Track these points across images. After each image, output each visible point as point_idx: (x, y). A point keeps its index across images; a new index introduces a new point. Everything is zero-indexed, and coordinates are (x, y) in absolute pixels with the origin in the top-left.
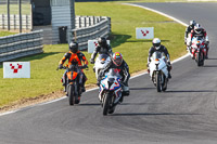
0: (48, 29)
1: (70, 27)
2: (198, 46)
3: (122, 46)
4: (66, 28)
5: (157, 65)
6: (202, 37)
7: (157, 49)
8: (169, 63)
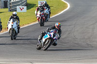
1: (9, 1)
2: (40, 15)
5: (12, 26)
6: (42, 11)
7: (15, 17)
8: (19, 25)
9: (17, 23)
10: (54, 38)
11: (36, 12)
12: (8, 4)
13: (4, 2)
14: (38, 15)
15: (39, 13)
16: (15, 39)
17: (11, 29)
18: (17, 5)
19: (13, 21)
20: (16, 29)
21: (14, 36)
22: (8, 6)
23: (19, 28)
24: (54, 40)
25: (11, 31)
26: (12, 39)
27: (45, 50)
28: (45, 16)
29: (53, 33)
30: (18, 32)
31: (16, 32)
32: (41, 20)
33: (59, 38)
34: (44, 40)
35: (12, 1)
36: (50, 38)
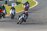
0: (3, 1)
1: (8, 1)
2: (25, 7)
3: (19, 5)
4: (7, 1)
5: (12, 12)
6: (26, 5)
7: (13, 8)
8: (15, 12)
9: (14, 11)
10: (24, 18)
11: (23, 6)
12: (8, 2)
13: (6, 1)
14: (24, 7)
15: (24, 6)
16: (13, 18)
17: (11, 14)
18: (12, 3)
19: (12, 10)
20: (14, 14)
21: (13, 17)
22: (8, 3)
23: (15, 13)
24: (24, 19)
25: (11, 15)
26: (12, 19)
27: (20, 24)
28: (27, 8)
29: (24, 16)
30: (15, 15)
31: (13, 15)
32: (25, 9)
33: (27, 18)
34: (20, 19)
35: (9, 1)
36: (22, 18)
